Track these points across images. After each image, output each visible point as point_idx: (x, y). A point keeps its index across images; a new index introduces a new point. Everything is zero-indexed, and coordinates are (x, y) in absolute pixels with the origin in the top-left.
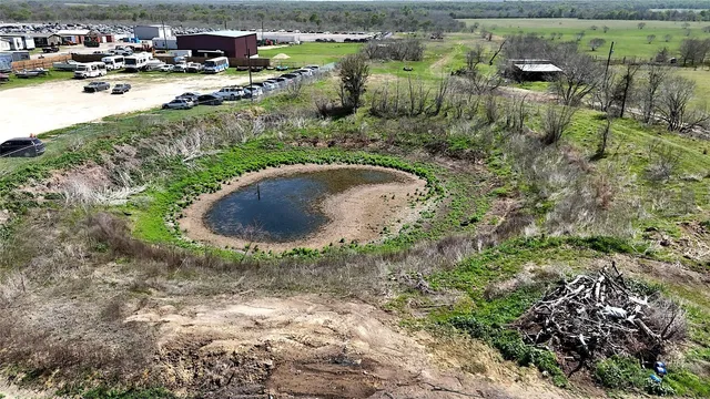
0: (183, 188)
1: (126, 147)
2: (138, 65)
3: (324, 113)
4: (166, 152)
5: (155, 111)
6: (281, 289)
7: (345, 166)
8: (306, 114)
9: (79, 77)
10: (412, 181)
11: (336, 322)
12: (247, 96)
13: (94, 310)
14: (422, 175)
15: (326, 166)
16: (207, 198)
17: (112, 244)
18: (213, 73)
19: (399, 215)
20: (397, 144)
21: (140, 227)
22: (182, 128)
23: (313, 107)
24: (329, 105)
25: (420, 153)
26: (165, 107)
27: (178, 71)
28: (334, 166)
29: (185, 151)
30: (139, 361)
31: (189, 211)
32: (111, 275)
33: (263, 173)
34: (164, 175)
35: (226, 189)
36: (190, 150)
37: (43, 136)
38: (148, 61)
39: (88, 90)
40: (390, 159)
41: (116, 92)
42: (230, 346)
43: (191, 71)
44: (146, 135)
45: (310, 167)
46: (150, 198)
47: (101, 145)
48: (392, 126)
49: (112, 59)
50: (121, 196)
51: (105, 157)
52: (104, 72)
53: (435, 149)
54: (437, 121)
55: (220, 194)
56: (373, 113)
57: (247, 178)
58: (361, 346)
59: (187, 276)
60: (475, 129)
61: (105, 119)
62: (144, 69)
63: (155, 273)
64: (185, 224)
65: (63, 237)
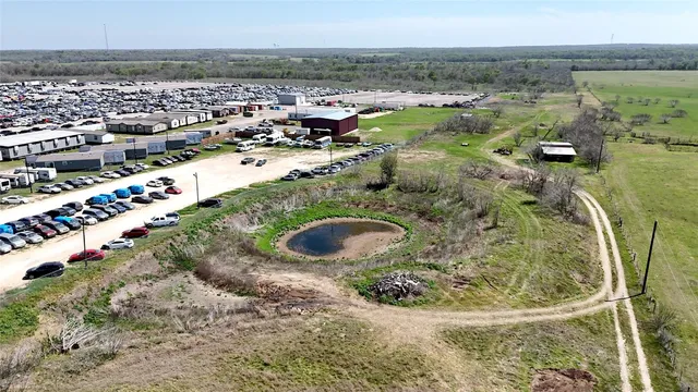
0: (282, 226)
1: (258, 205)
2: (274, 142)
3: (370, 186)
4: (277, 207)
5: (277, 181)
6: (303, 270)
7: (369, 220)
8: (358, 187)
9: (238, 151)
10: (399, 231)
11: (317, 282)
12: (330, 172)
13: (239, 270)
14: (406, 229)
15: (359, 220)
16: (292, 233)
17: (247, 249)
18: (320, 148)
19: (378, 249)
20: (403, 209)
21: (258, 243)
22: (287, 194)
23: (364, 182)
24: (373, 182)
25: (413, 216)
26: (282, 179)
27: (297, 146)
28: (363, 220)
29: (286, 207)
30: (252, 286)
31: (282, 238)
32: (245, 260)
33: (324, 221)
34: (274, 220)
35: (302, 229)
36: (289, 207)
37: (220, 196)
38: (280, 139)
39: (244, 163)
40: (396, 218)
41: (258, 165)
42: (279, 285)
43: (306, 147)
44: (269, 198)
45: (350, 219)
46: (266, 231)
47: (247, 203)
48: (405, 198)
49: (259, 136)
50: (252, 230)
51: (248, 210)
52: (253, 147)
53: (422, 214)
54: (432, 197)
55: (299, 231)
56: (399, 189)
57: (315, 224)
58: (319, 289)
59: (271, 263)
60: (449, 204)
61: (250, 186)
62: (278, 144)
63: (261, 261)
64: (278, 244)
65: (229, 245)
